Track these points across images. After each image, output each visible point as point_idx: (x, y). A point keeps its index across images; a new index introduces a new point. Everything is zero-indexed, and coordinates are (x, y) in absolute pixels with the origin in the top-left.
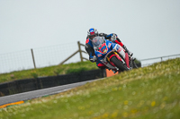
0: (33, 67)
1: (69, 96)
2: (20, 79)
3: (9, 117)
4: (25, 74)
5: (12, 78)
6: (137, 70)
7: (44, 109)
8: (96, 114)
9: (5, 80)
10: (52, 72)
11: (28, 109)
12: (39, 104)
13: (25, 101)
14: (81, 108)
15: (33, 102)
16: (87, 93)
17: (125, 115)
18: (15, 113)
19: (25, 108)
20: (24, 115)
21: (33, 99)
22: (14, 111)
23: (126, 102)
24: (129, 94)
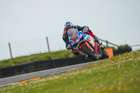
0: (47, 51)
1: (75, 74)
2: (38, 60)
3: (29, 90)
4: (42, 57)
5: (32, 59)
6: (129, 54)
7: (56, 84)
8: (97, 88)
9: (26, 61)
10: (63, 55)
11: (43, 84)
12: (52, 80)
13: (41, 78)
14: (85, 83)
15: (48, 79)
16: (90, 71)
17: (119, 89)
18: (33, 87)
19: (42, 83)
20: (40, 89)
21: (48, 76)
22: (33, 85)
23: (120, 79)
24: (122, 72)
